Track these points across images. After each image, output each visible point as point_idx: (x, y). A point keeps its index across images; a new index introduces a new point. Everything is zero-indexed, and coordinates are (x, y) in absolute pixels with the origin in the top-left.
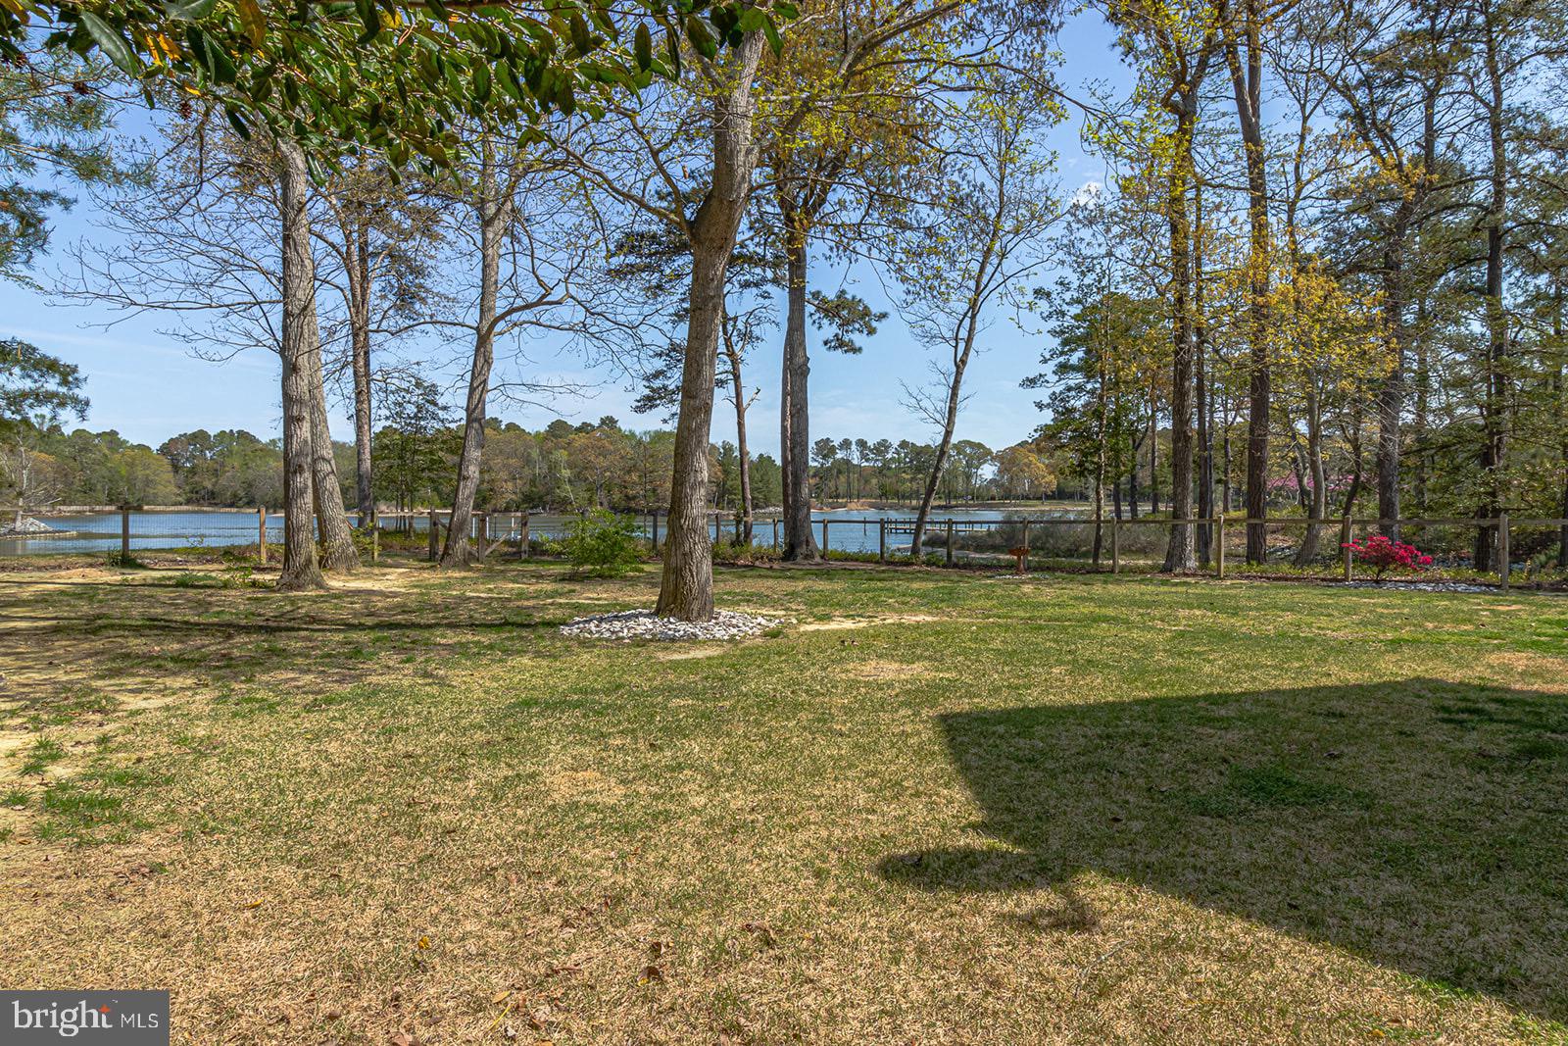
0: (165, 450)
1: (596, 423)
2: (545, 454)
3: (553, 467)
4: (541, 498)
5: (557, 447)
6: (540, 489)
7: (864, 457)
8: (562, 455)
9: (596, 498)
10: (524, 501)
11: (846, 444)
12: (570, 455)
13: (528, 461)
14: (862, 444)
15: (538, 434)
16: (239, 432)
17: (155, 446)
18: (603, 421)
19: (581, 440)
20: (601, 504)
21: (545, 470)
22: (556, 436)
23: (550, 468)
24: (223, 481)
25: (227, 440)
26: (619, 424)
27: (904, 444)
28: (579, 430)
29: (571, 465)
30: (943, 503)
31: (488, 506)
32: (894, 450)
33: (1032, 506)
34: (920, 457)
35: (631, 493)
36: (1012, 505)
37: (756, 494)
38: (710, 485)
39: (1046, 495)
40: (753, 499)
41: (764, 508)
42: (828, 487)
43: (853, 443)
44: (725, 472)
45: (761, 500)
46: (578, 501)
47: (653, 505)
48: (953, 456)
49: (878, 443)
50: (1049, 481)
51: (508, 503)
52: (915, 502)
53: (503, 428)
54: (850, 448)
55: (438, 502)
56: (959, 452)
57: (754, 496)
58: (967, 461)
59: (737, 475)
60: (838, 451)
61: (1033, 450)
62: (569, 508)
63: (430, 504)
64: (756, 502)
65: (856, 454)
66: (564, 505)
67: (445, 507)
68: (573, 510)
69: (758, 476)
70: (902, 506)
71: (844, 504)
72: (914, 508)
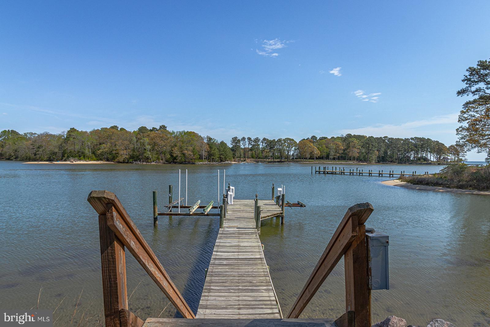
2: (138, 139)
3: (143, 144)
4: (137, 157)
6: (136, 153)
7: (250, 144)
9: (160, 157)
10: (130, 158)
11: (244, 139)
12: (149, 140)
13: (130, 141)
14: (249, 139)
16: (11, 131)
18: (161, 127)
19: (152, 135)
20: (162, 159)
21: (139, 146)
23: (141, 145)
26: (167, 129)
27: (264, 139)
28: (151, 130)
30: (279, 160)
31: (116, 160)
32: (261, 141)
33: (312, 162)
34: (271, 144)
35: (175, 155)
36: (304, 161)
37: (222, 156)
38: (205, 152)
39: (316, 157)
40: (220, 158)
41: (224, 161)
42: (237, 154)
43: (246, 138)
44: (211, 148)
45: (224, 159)
46: (153, 158)
47: (183, 160)
48: (283, 143)
49: (255, 139)
50: (317, 152)
51: (124, 159)
52: (268, 160)
53: (119, 129)
54: (245, 141)
55: (95, 158)
56: (285, 142)
57: (221, 157)
58: (288, 145)
59: (215, 149)
60: (241, 141)
61: (310, 141)
62: (149, 161)
63: (92, 159)
64: (221, 159)
65: (247, 143)
66: (147, 159)
67: (98, 160)
68: (151, 162)
69: (221, 149)
70: (265, 161)
71: (243, 160)
72: (269, 162)
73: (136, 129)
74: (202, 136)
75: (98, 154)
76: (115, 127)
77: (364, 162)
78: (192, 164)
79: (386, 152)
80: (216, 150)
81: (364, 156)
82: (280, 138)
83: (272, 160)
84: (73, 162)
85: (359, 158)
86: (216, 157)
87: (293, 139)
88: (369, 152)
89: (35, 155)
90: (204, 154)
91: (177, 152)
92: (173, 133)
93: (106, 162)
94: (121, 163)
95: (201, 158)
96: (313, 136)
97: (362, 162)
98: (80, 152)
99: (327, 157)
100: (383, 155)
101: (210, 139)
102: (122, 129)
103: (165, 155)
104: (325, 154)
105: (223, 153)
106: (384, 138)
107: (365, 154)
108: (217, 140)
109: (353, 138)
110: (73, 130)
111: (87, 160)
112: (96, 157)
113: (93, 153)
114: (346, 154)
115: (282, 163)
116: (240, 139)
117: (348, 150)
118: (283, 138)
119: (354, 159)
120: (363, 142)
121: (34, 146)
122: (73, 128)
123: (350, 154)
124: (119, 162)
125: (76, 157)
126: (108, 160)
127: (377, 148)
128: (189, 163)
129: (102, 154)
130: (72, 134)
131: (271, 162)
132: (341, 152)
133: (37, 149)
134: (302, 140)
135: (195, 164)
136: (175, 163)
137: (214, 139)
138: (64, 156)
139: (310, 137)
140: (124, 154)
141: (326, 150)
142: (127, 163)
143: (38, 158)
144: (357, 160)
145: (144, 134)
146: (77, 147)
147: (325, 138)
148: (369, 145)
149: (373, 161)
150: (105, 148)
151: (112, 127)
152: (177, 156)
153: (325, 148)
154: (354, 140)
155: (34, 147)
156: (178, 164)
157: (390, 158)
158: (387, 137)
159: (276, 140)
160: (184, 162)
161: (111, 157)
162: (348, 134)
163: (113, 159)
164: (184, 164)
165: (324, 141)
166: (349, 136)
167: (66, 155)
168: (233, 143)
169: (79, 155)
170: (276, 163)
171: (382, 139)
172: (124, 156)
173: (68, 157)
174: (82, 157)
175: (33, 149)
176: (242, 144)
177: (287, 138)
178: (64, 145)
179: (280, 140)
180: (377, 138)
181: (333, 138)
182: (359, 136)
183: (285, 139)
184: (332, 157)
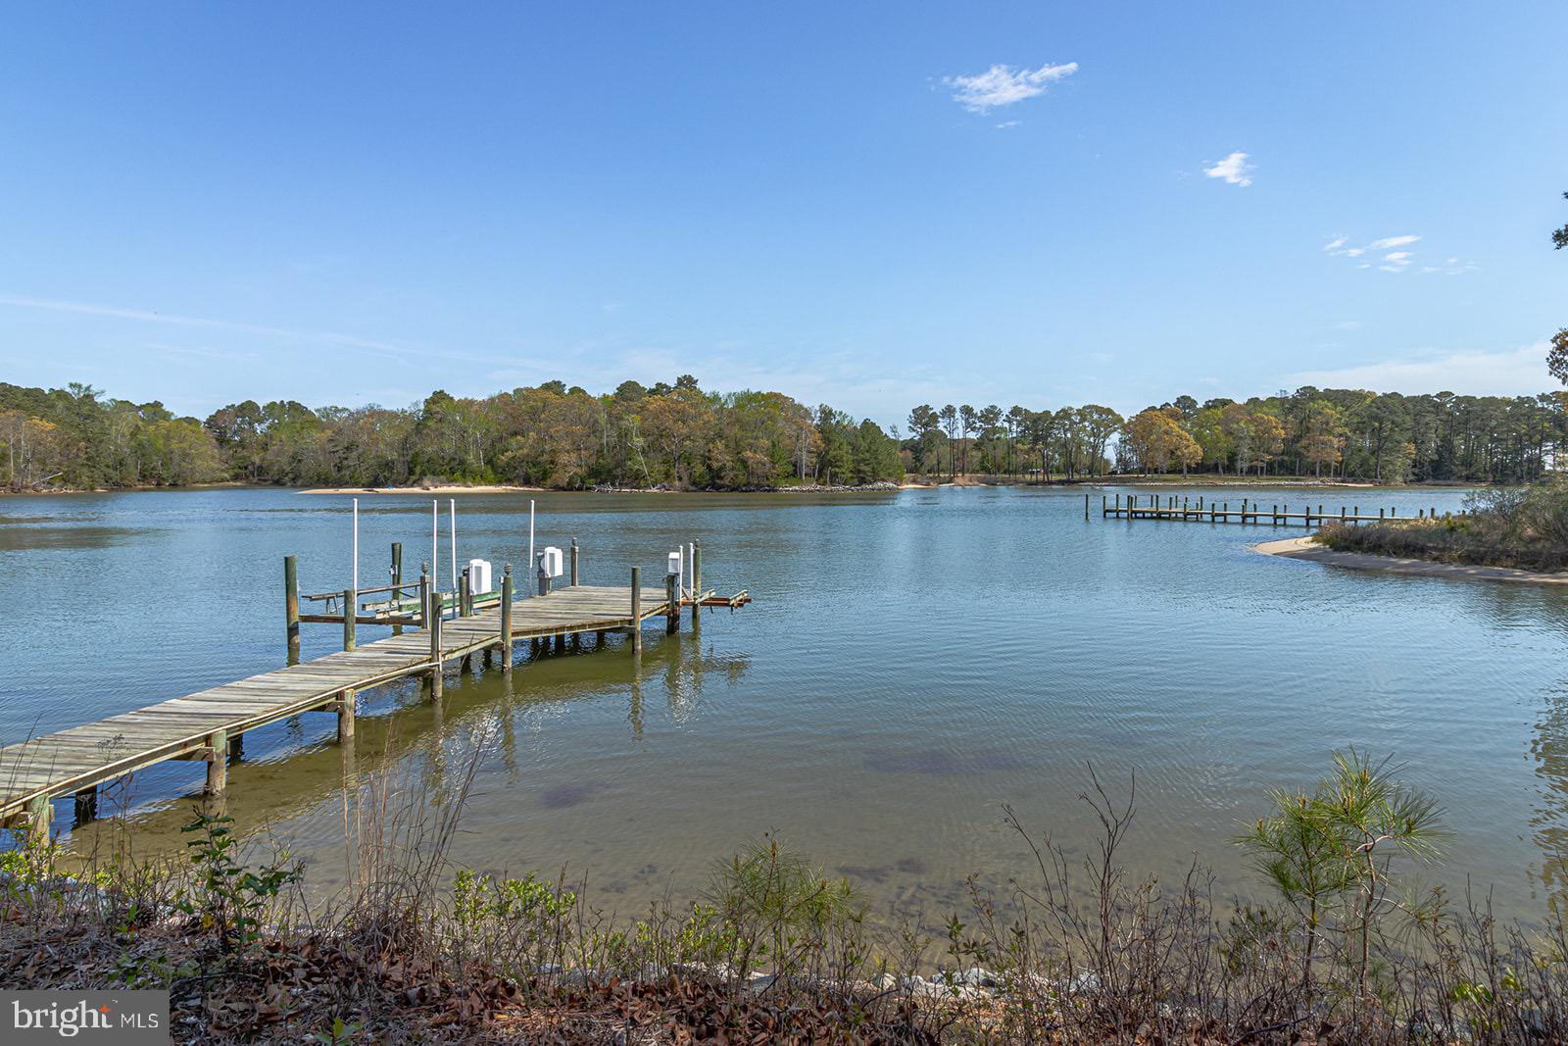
0: (212, 422)
1: (672, 383)
2: (614, 419)
3: (624, 435)
4: (610, 471)
5: (629, 411)
6: (608, 461)
7: (969, 426)
8: (633, 421)
9: (674, 472)
10: (590, 476)
11: (949, 411)
12: (644, 420)
13: (594, 429)
14: (967, 411)
15: (605, 397)
16: (290, 403)
17: (203, 417)
18: (680, 382)
19: (655, 403)
20: (680, 479)
21: (614, 439)
22: (625, 399)
23: (620, 436)
24: (270, 456)
25: (277, 412)
26: (698, 385)
27: (1016, 411)
28: (652, 392)
29: (644, 433)
30: (1064, 477)
31: (549, 482)
32: (1004, 417)
33: (1174, 481)
34: (1037, 426)
35: (715, 465)
36: (1148, 480)
37: (863, 467)
38: (810, 455)
39: (1189, 466)
40: (859, 471)
41: (871, 483)
42: (930, 460)
43: (958, 410)
44: (827, 441)
45: (869, 474)
46: (653, 474)
47: (742, 479)
48: (1076, 423)
49: (986, 410)
50: (1194, 451)
51: (571, 478)
52: (1028, 477)
53: (567, 392)
54: (953, 416)
55: (492, 476)
56: (1083, 420)
57: (861, 468)
58: (1093, 429)
59: (841, 444)
60: (940, 419)
61: (1173, 415)
62: (642, 483)
63: (483, 479)
64: (862, 475)
65: (961, 424)
66: (637, 479)
67: (500, 483)
68: (647, 486)
69: (864, 445)
70: (1017, 482)
71: (948, 479)
72: (1030, 484)
73: (611, 391)
74: (805, 406)
75: (503, 464)
76: (555, 387)
77: (1363, 482)
78: (769, 491)
79: (1446, 446)
80: (845, 447)
81: (1364, 462)
82: (1065, 405)
83: (1040, 477)
84: (428, 489)
85: (1346, 468)
86: (846, 470)
87: (1109, 409)
88: (1380, 448)
89: (339, 469)
90: (806, 460)
91: (722, 457)
92: (716, 398)
93: (519, 488)
94: (564, 489)
95: (795, 473)
96: (1182, 397)
97: (1354, 481)
98: (454, 459)
99: (1230, 468)
100: (1436, 457)
101: (827, 414)
102: (575, 390)
103: (689, 464)
104: (1221, 456)
105: (868, 455)
106: (1437, 396)
107: (1366, 453)
108: (852, 418)
109: (1320, 401)
110: (439, 397)
111: (470, 483)
112: (495, 472)
113: (489, 462)
114: (1298, 454)
115: (1075, 486)
116: (938, 410)
117: (1304, 442)
118: (1077, 405)
119: (1326, 470)
120: (1357, 415)
121: (336, 446)
122: (442, 392)
123: (1312, 455)
124: (557, 488)
125: (442, 474)
126: (527, 482)
127: (1410, 434)
128: (759, 487)
129: (512, 465)
130: (435, 408)
131: (1037, 483)
132: (1279, 446)
133: (344, 453)
134: (1145, 411)
135: (776, 491)
136: (718, 488)
137: (841, 413)
138: (413, 470)
139: (1172, 401)
140: (571, 466)
141: (1226, 443)
142: (580, 489)
143: (347, 478)
144: (1337, 473)
145: (632, 403)
146: (449, 447)
147: (1225, 403)
148: (1381, 424)
149: (1397, 477)
150: (520, 447)
151: (546, 384)
152: (721, 469)
153: (1222, 435)
154: (1326, 406)
155: (337, 449)
156: (727, 491)
157: (1462, 465)
158: (1449, 394)
159: (1053, 414)
160: (745, 485)
161: (536, 473)
162: (1305, 388)
163: (541, 479)
164: (743, 491)
165: (1219, 412)
166: (1309, 393)
167: (418, 470)
168: (915, 424)
169: (450, 469)
170: (1054, 487)
171: (1431, 402)
172: (573, 470)
173: (423, 474)
174: (457, 475)
175: (334, 452)
176: (945, 427)
177: (1090, 407)
178: (414, 439)
179: (1065, 414)
180: (1412, 399)
181: (1254, 401)
182: (1345, 392)
183: (1084, 407)
184: (1246, 466)
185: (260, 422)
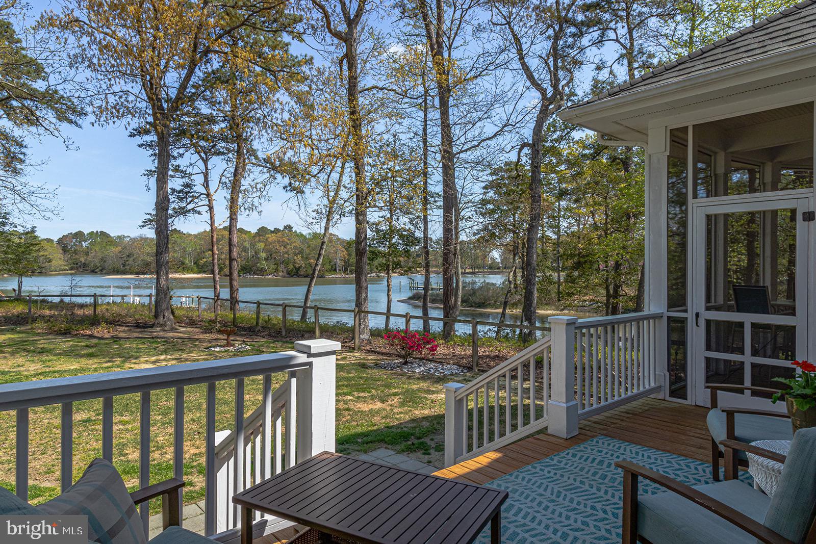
0: (60, 241)
1: (282, 228)
2: (254, 245)
3: (257, 252)
4: (250, 268)
5: (260, 241)
6: (250, 263)
8: (261, 246)
9: (280, 268)
12: (266, 245)
15: (253, 233)
16: (101, 232)
17: (56, 239)
18: (285, 227)
19: (272, 237)
20: (282, 272)
21: (253, 254)
22: (260, 235)
24: (89, 258)
25: (94, 236)
26: (294, 230)
28: (272, 232)
29: (264, 250)
31: (222, 272)
35: (297, 266)
38: (341, 261)
44: (349, 255)
46: (270, 270)
47: (309, 272)
55: (196, 270)
62: (265, 273)
63: (192, 271)
66: (262, 272)
67: (200, 273)
68: (267, 275)
75: (202, 264)
89: (124, 266)
90: (339, 263)
91: (300, 262)
93: (209, 275)
95: (333, 269)
98: (179, 262)
103: (286, 265)
111: (185, 273)
112: (198, 268)
113: (196, 263)
121: (123, 255)
124: (226, 276)
125: (173, 268)
129: (206, 265)
130: (171, 238)
133: (127, 258)
135: (326, 277)
136: (299, 276)
143: (128, 270)
145: (263, 237)
146: (177, 256)
150: (210, 257)
152: (300, 267)
156: (303, 277)
169: (177, 266)
174: (180, 269)
175: (122, 258)
185: (85, 241)
